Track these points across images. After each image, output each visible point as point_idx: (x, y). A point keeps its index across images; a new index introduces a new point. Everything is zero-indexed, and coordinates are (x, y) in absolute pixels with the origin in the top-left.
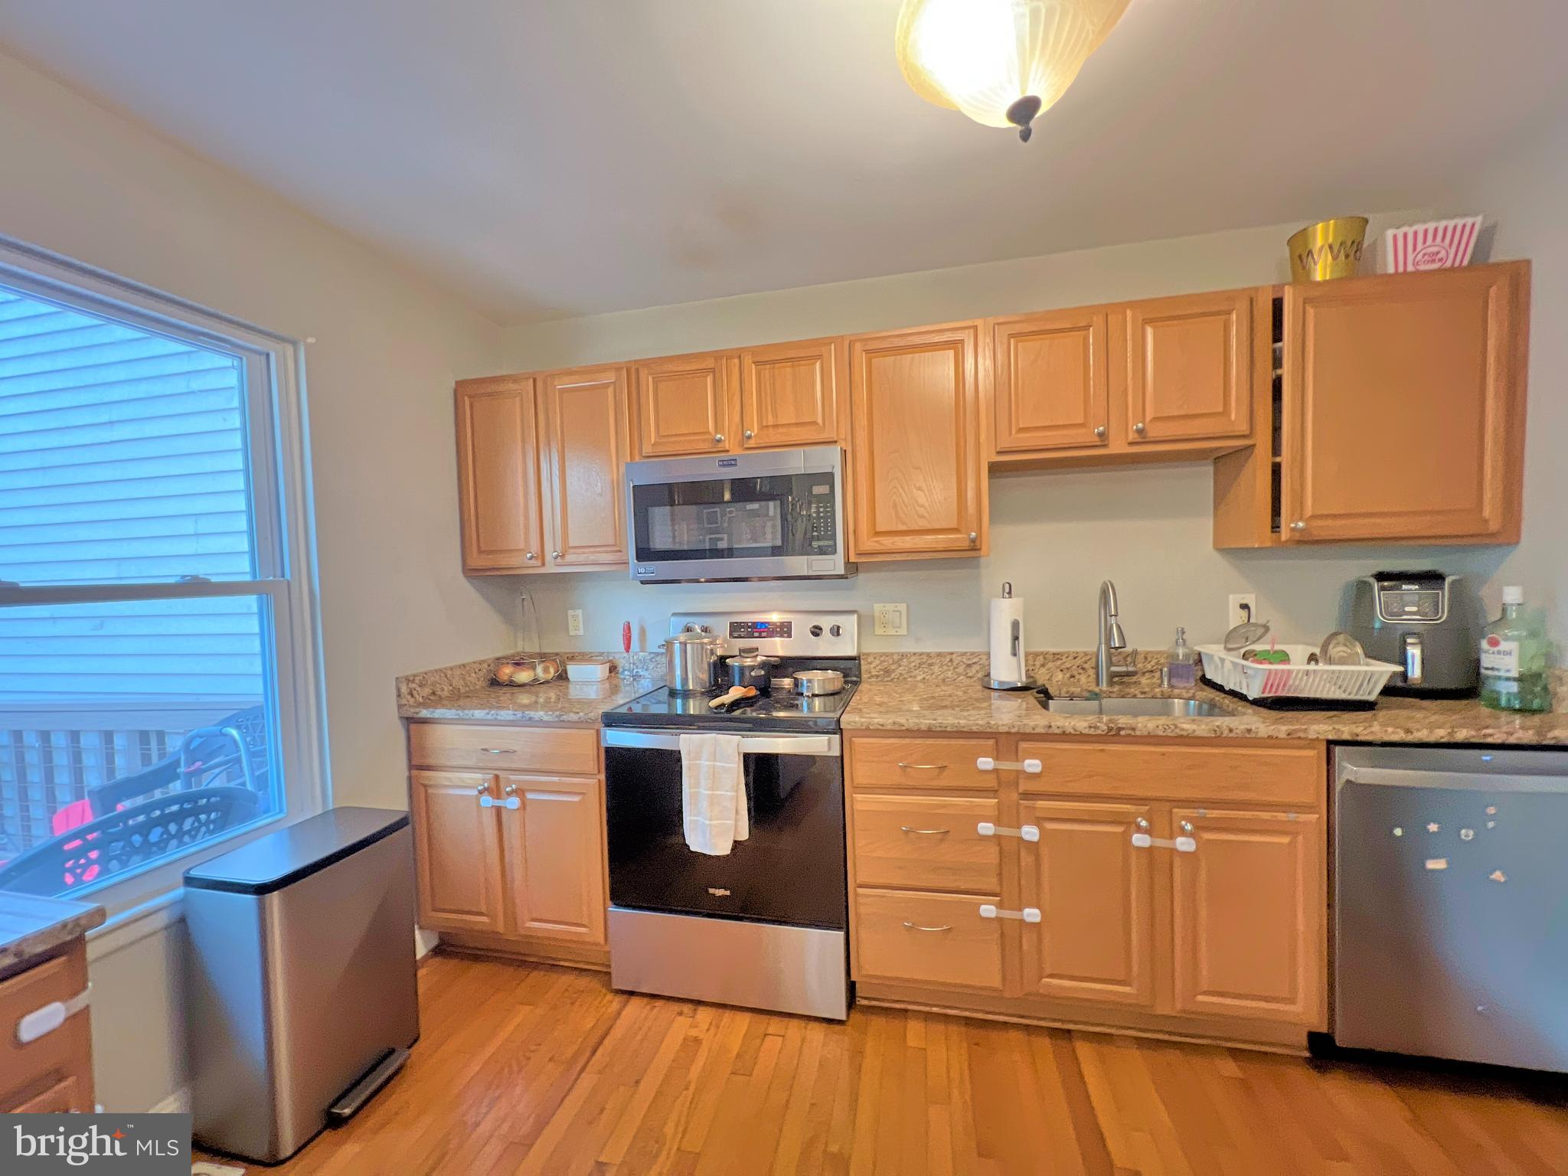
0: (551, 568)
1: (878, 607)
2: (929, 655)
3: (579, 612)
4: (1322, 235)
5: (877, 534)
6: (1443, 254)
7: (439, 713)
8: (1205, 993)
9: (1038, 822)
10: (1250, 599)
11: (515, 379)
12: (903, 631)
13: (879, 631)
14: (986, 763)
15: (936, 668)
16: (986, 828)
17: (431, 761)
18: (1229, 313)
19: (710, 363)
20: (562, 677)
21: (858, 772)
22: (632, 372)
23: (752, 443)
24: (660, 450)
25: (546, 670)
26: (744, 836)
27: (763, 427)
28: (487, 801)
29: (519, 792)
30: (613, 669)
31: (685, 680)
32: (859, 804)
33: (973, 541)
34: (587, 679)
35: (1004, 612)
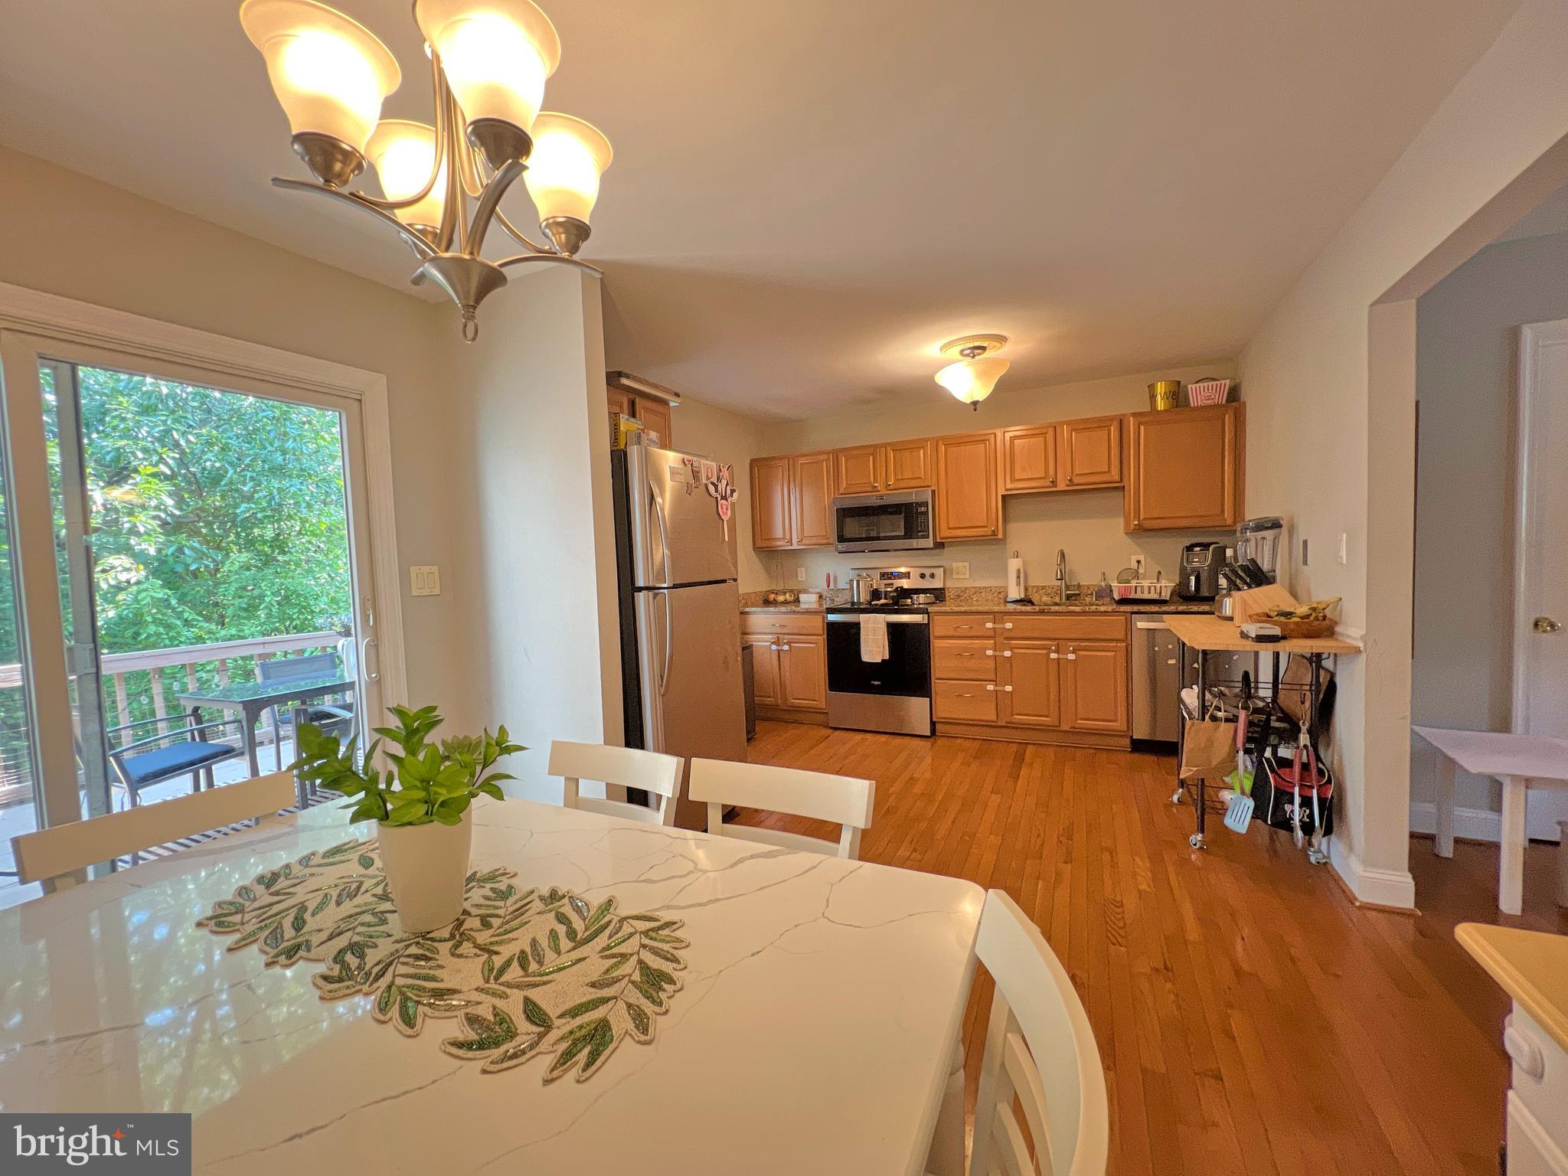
0: (795, 546)
1: (955, 565)
2: (980, 588)
3: (803, 569)
4: (1161, 388)
5: (949, 529)
6: (1213, 396)
7: (753, 609)
8: (1082, 719)
9: (1011, 649)
10: (1142, 558)
11: (780, 459)
12: (968, 576)
13: (955, 576)
14: (989, 625)
15: (983, 595)
16: (990, 653)
17: (749, 631)
18: (1110, 426)
19: (871, 450)
20: (797, 601)
21: (936, 630)
22: (836, 454)
23: (891, 487)
24: (847, 491)
25: (791, 596)
26: (887, 657)
27: (897, 480)
28: (774, 647)
29: (789, 643)
30: (821, 597)
31: (859, 597)
32: (937, 645)
33: (994, 531)
34: (808, 600)
35: (1014, 564)
